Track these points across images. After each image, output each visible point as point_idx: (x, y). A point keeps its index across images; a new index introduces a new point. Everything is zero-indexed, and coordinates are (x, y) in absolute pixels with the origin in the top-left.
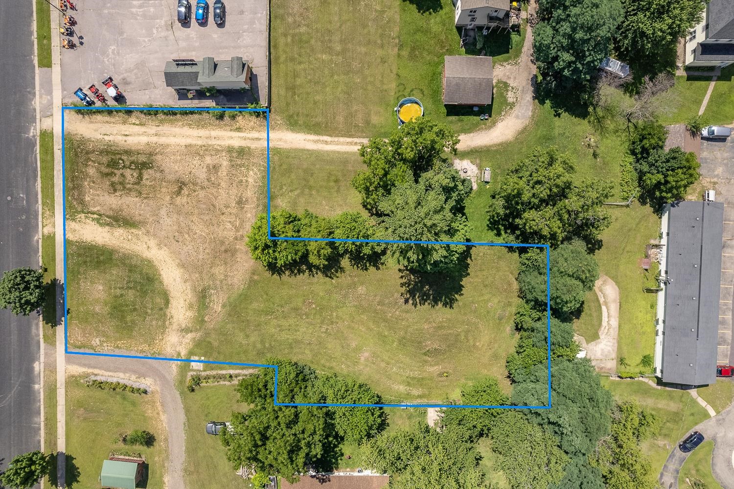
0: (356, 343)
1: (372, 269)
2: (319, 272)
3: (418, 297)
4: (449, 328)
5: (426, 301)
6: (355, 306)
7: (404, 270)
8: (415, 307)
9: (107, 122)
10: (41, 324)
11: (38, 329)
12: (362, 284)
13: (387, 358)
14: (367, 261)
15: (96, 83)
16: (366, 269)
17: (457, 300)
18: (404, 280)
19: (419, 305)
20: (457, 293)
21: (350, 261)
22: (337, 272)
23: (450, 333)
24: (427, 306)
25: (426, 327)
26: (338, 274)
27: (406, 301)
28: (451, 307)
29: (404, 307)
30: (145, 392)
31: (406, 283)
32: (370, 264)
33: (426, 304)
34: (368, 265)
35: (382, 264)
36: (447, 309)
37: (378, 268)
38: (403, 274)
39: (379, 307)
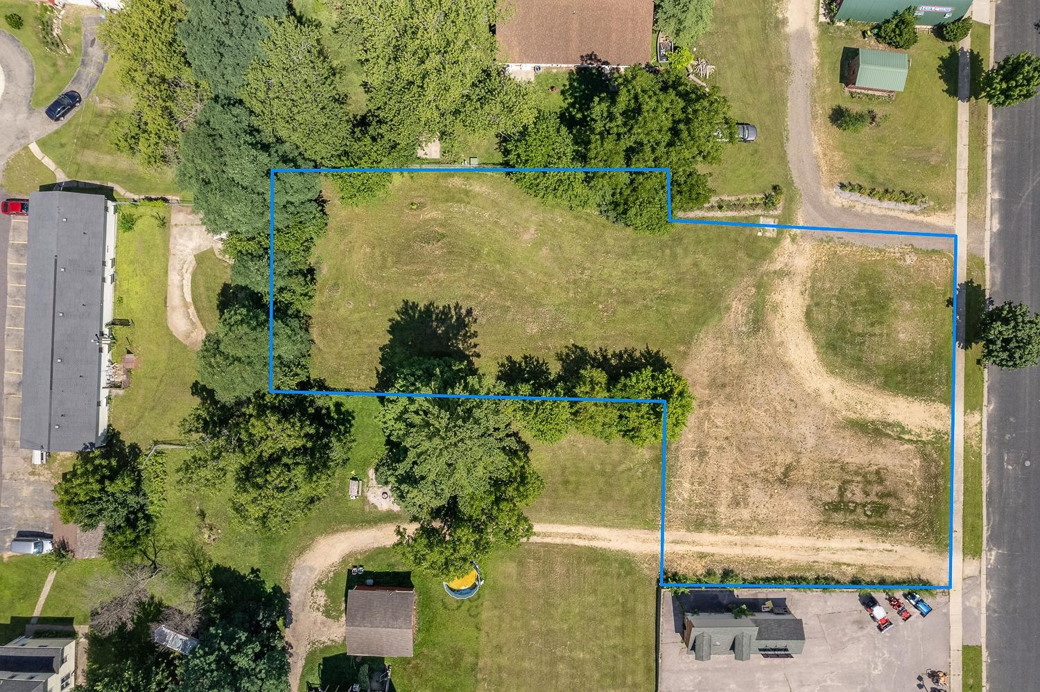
0: (541, 253)
1: (517, 358)
2: (593, 354)
3: (452, 317)
4: (409, 273)
5: (443, 312)
6: (542, 305)
7: (472, 356)
8: (457, 304)
9: (886, 568)
10: (988, 285)
11: (993, 278)
12: (531, 337)
13: (498, 230)
14: (525, 369)
15: (901, 623)
16: (525, 357)
17: (398, 313)
18: (473, 341)
19: (451, 306)
20: (398, 322)
21: (548, 369)
22: (567, 355)
23: (407, 265)
24: (441, 304)
25: (442, 274)
26: (565, 351)
27: (469, 312)
28: (406, 303)
29: (472, 304)
30: (842, 186)
31: (470, 337)
32: (520, 364)
33: (441, 308)
34: (523, 364)
35: (503, 365)
36: (411, 299)
37: (509, 359)
38: (473, 350)
39: (508, 304)
